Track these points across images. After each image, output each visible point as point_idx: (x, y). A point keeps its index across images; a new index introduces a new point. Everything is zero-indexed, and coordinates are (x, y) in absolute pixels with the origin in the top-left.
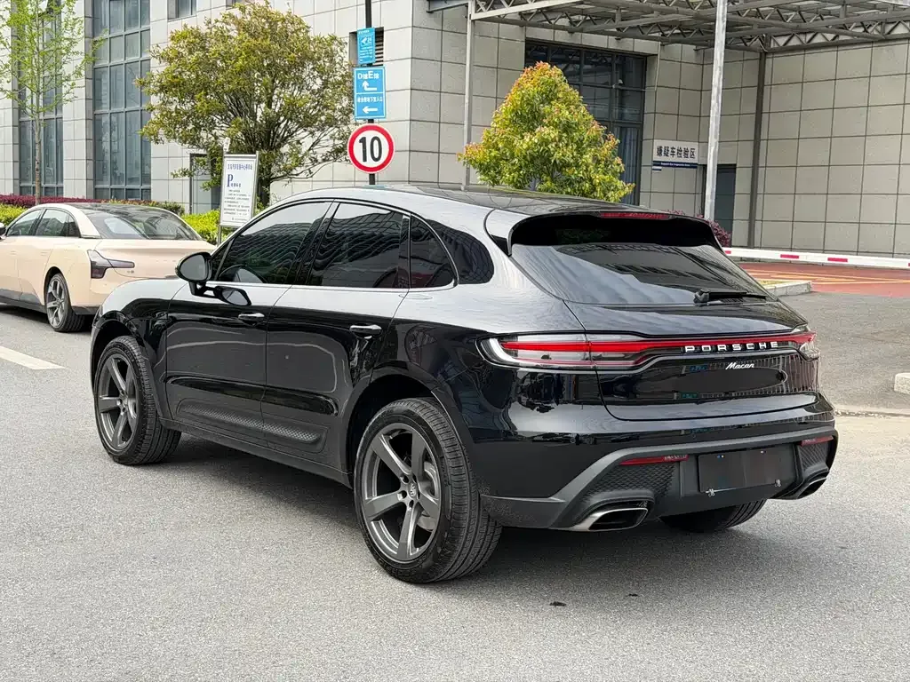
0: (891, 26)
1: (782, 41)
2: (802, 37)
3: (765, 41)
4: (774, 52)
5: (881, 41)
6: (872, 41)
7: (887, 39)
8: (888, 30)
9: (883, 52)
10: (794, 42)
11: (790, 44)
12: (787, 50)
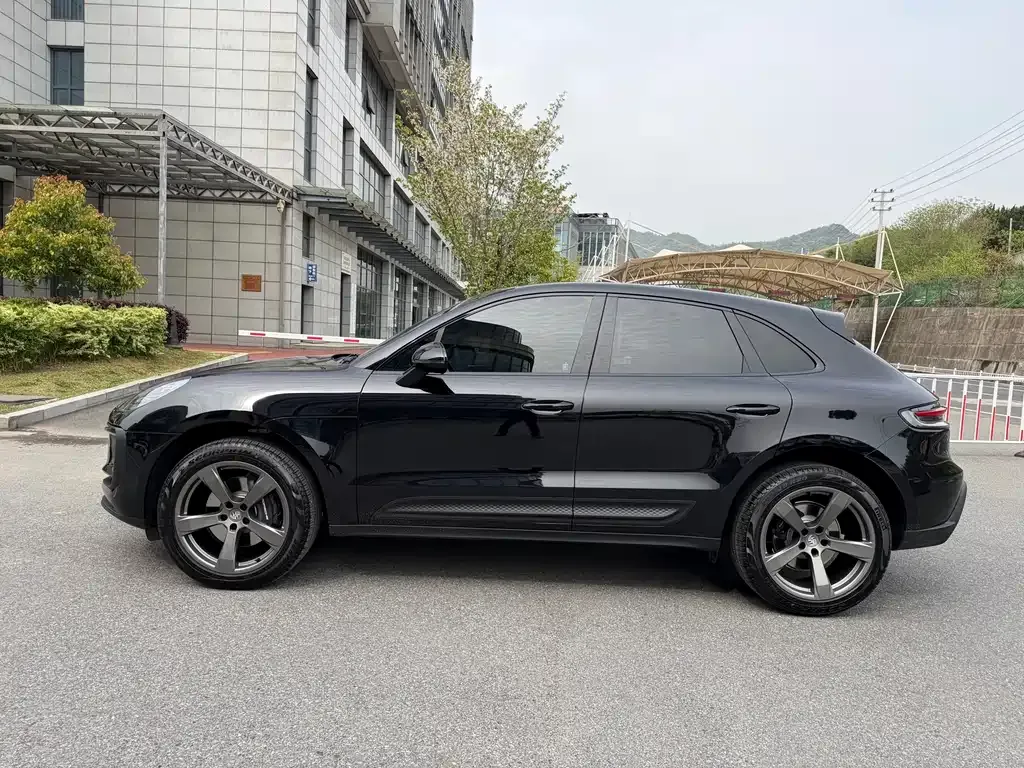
0: (200, 191)
1: (116, 188)
2: (134, 188)
3: (103, 185)
4: (109, 195)
5: (195, 199)
6: (188, 198)
7: (199, 199)
8: (199, 192)
9: (196, 205)
10: (126, 190)
11: (123, 191)
12: (120, 194)
